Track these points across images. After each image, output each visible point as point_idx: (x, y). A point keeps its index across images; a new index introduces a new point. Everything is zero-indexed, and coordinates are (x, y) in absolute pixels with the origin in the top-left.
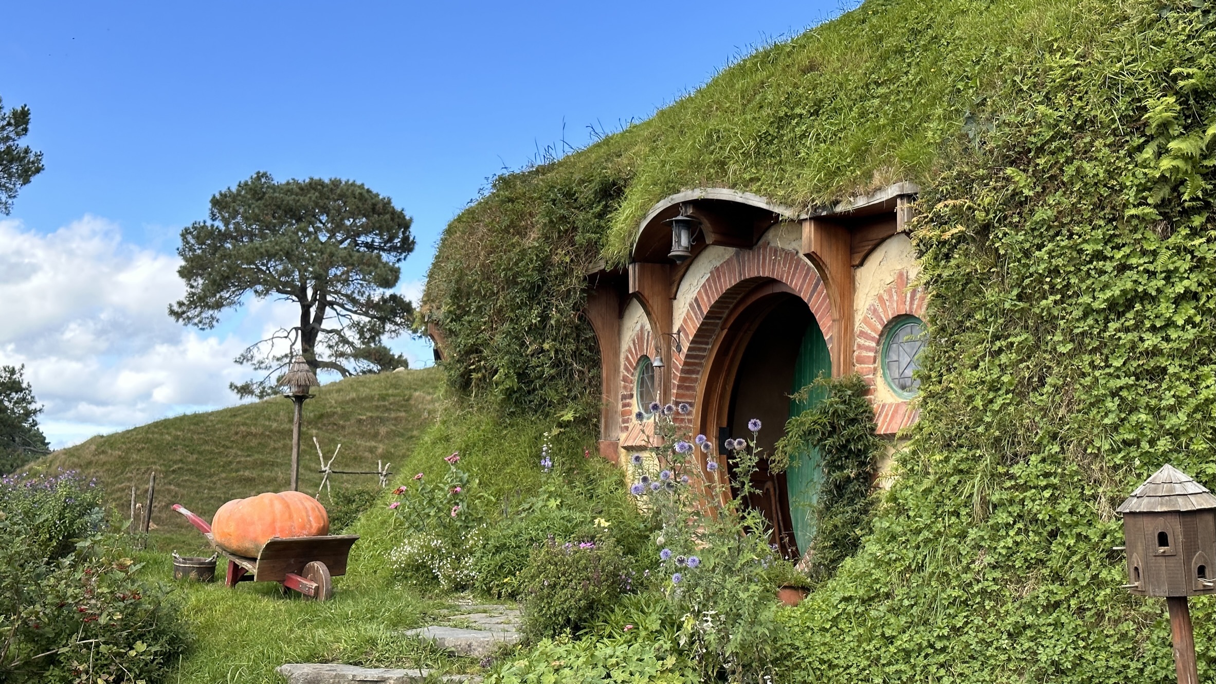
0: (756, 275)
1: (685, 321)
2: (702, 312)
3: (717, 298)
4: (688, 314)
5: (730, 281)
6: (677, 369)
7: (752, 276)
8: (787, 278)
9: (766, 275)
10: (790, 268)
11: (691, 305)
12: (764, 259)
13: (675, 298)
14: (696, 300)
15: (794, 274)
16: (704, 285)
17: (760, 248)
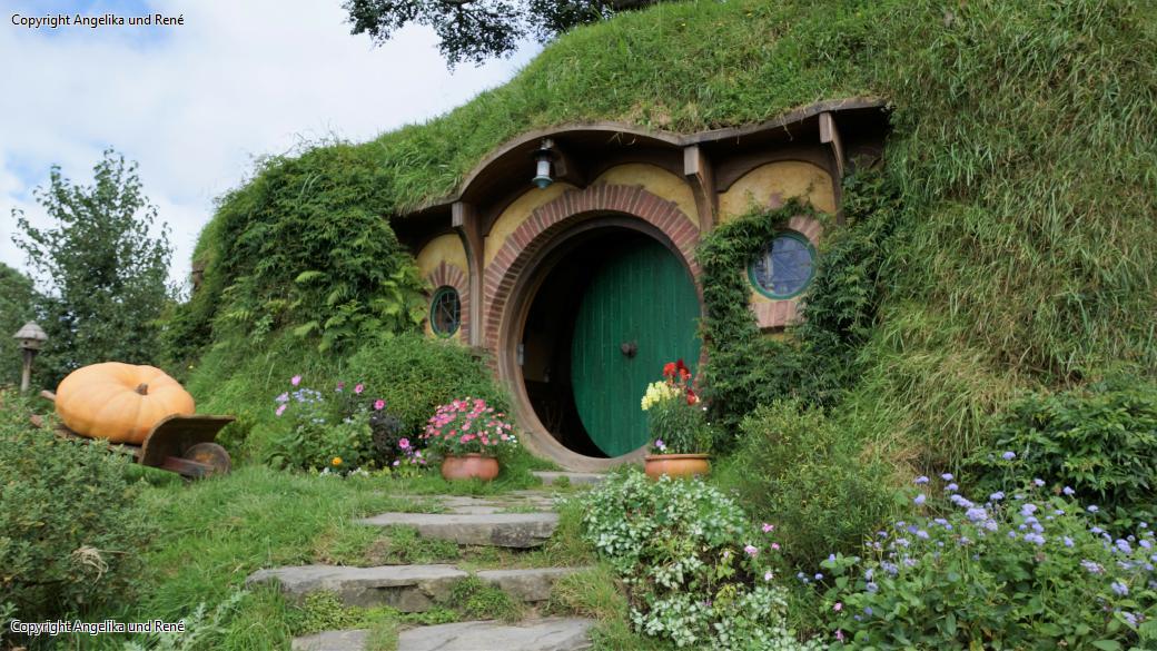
0: (591, 209)
1: (500, 253)
2: (521, 246)
3: (540, 231)
4: (505, 246)
5: (558, 217)
6: (490, 292)
7: (585, 209)
8: (632, 208)
9: (603, 208)
10: (633, 202)
11: (508, 239)
12: (602, 195)
13: (487, 235)
14: (514, 234)
15: (640, 204)
16: (524, 223)
17: (595, 188)
